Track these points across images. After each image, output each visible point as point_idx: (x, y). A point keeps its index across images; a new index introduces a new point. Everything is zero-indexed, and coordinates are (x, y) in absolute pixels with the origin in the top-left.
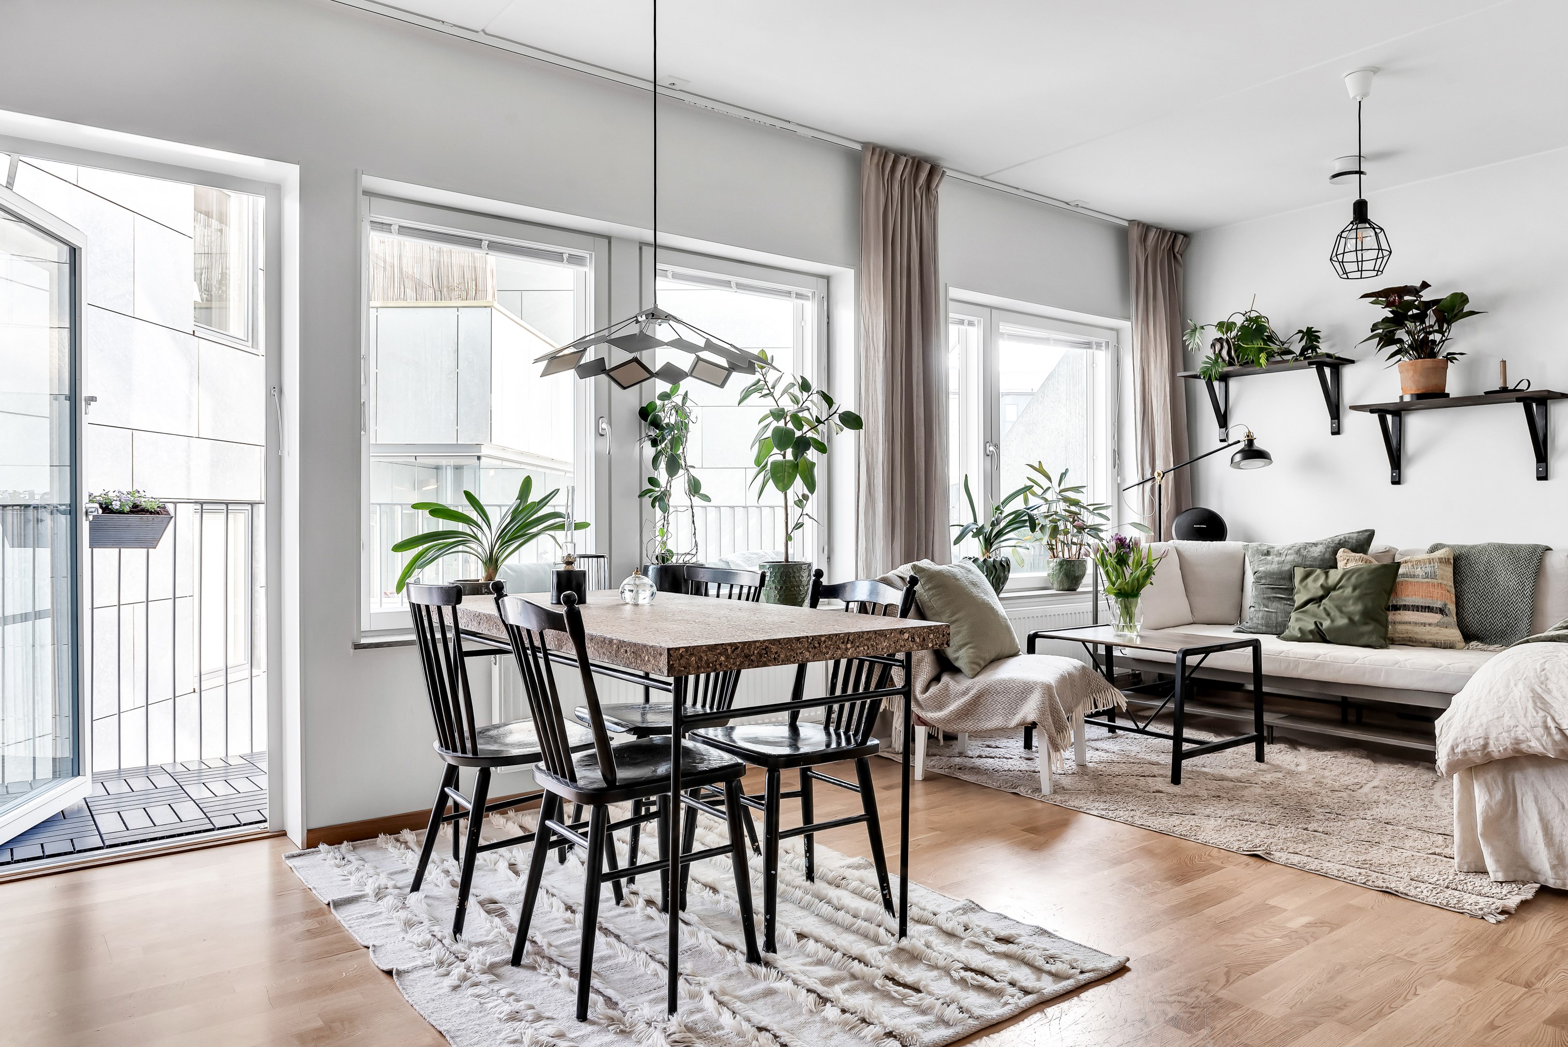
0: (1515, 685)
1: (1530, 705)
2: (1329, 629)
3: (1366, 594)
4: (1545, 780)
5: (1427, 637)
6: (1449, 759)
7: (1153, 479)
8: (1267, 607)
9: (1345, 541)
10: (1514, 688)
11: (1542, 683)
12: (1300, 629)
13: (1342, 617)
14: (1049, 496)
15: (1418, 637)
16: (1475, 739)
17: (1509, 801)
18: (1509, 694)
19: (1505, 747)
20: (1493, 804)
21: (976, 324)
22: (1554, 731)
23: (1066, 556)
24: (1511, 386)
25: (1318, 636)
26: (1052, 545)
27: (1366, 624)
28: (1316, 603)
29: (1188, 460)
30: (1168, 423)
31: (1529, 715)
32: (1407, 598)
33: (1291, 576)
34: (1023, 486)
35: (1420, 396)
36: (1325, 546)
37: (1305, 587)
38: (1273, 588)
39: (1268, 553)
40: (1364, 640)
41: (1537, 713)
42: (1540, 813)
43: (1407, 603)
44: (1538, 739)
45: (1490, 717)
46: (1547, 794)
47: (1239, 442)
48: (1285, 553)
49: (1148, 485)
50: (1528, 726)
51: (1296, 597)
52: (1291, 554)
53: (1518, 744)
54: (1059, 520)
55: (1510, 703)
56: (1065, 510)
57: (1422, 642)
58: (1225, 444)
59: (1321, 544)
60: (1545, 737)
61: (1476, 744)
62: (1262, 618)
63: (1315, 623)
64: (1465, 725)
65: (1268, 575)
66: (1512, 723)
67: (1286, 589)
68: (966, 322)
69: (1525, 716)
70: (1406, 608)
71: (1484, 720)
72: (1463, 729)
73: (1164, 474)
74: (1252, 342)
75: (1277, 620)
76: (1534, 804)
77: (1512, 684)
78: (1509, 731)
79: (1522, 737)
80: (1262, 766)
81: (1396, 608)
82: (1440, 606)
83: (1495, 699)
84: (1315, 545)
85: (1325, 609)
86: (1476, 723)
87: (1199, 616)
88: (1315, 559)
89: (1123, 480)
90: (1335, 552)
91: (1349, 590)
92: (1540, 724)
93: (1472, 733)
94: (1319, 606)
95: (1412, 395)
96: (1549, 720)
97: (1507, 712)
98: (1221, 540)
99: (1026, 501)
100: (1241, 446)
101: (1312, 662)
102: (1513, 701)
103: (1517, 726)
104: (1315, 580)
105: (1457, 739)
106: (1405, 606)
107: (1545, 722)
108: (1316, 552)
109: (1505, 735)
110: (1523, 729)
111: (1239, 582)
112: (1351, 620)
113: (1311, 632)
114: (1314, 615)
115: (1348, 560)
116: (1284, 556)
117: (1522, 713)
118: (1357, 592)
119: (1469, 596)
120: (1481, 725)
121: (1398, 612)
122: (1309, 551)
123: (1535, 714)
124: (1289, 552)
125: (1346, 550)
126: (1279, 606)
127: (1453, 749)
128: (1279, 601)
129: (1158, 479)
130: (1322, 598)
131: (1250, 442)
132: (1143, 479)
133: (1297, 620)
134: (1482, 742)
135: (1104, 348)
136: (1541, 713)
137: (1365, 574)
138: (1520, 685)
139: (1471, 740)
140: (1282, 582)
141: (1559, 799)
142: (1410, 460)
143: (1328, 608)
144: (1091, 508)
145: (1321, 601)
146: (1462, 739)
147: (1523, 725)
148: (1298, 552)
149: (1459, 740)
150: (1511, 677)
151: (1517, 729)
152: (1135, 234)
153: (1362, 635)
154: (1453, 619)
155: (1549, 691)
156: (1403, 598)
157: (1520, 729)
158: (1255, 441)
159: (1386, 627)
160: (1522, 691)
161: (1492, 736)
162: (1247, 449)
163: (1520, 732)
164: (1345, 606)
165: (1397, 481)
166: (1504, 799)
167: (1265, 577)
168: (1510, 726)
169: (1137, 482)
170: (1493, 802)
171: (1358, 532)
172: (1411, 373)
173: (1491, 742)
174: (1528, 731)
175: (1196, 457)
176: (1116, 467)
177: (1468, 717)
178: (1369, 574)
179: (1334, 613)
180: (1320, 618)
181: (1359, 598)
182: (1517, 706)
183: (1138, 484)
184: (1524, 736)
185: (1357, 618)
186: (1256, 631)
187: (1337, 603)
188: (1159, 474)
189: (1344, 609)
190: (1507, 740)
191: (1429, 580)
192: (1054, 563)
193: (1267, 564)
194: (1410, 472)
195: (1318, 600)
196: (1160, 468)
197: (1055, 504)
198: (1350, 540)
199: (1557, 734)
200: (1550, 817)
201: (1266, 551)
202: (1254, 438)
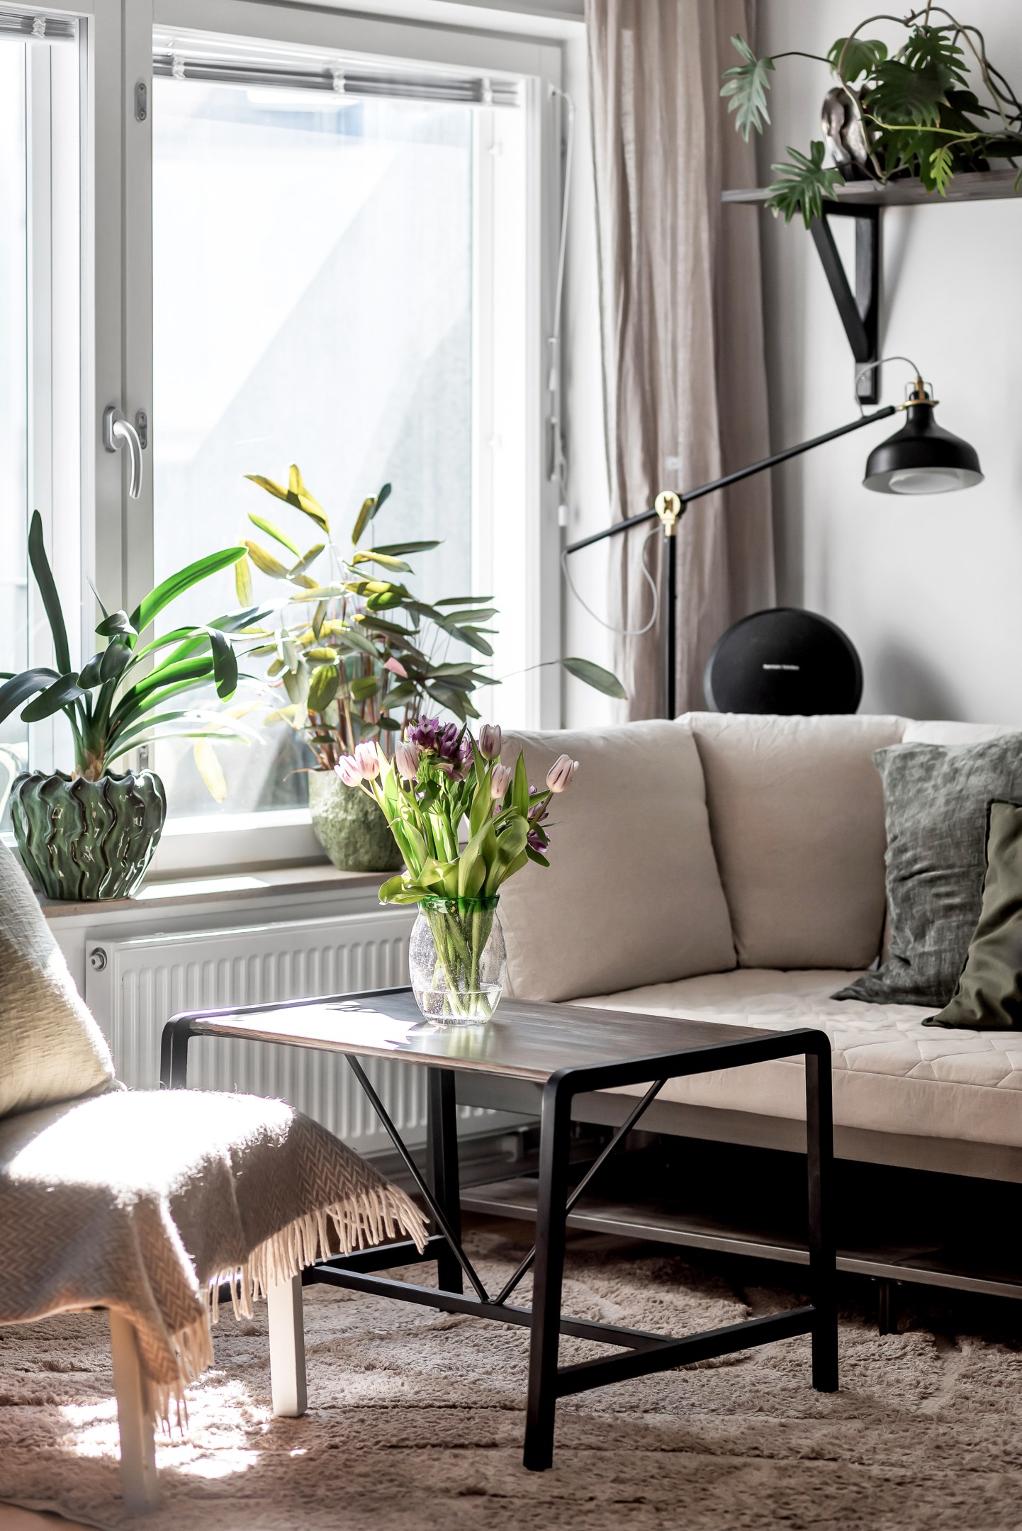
7: (653, 517)
12: (979, 995)
21: (75, 31)
29: (765, 456)
33: (979, 834)
47: (897, 407)
49: (639, 536)
51: (986, 897)
52: (980, 770)
67: (969, 872)
68: (39, 25)
73: (684, 503)
80: (826, 1402)
101: (987, 1093)
116: (962, 779)
124: (976, 763)
129: (667, 519)
131: (924, 412)
132: (624, 517)
144: (445, 610)
148: (999, 762)
162: (912, 432)
169: (607, 526)
175: (790, 445)
176: (555, 479)
183: (612, 533)
188: (669, 505)
202: (935, 398)
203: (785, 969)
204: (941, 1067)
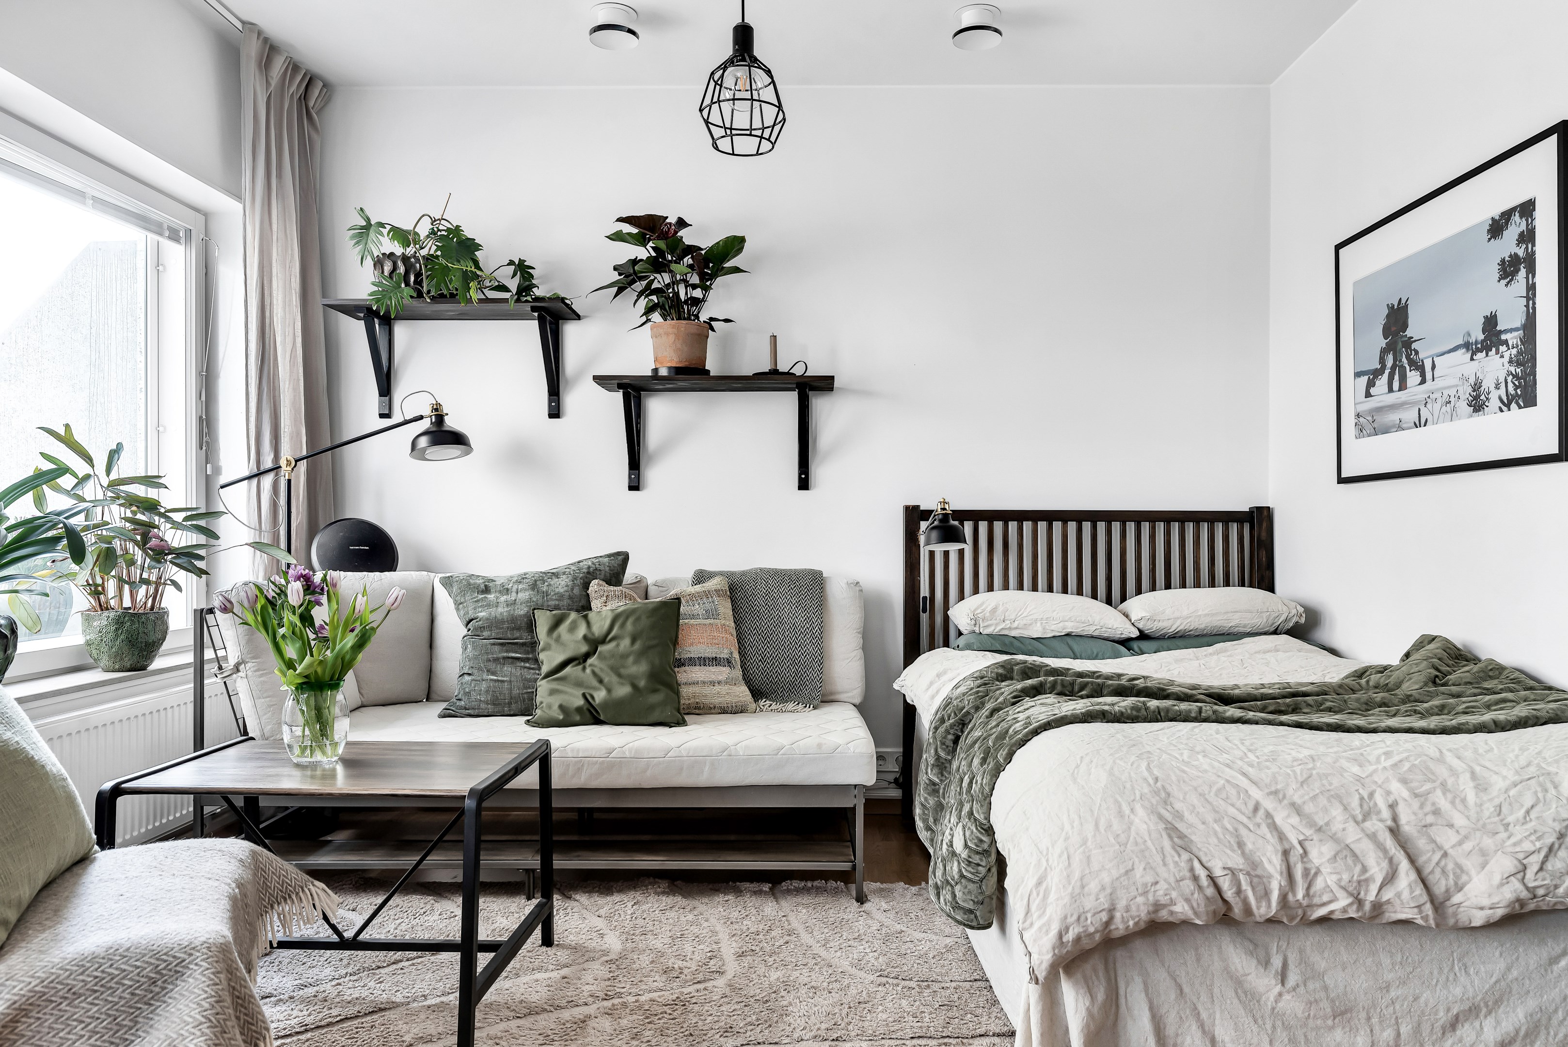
0: (1132, 810)
1: (1167, 843)
2: (605, 704)
3: (651, 647)
4: (1157, 954)
5: (717, 701)
6: (1054, 954)
7: (276, 468)
8: (493, 674)
9: (596, 569)
10: (1132, 816)
11: (1165, 802)
12: (561, 707)
13: (622, 684)
14: (90, 491)
15: (707, 701)
16: (1094, 914)
17: (1112, 1000)
18: (1129, 828)
19: (1137, 919)
20: (1095, 1010)
22: (1204, 882)
23: (127, 603)
24: (783, 367)
25: (588, 715)
26: (96, 586)
27: (655, 691)
28: (579, 664)
29: (328, 444)
30: (298, 380)
31: (1169, 860)
32: (692, 649)
33: (531, 625)
34: (30, 473)
35: (678, 371)
36: (570, 577)
37: (558, 640)
38: (502, 644)
39: (487, 590)
40: (655, 716)
41: (1179, 855)
42: (1151, 1008)
43: (692, 656)
44: (1187, 900)
45: (1115, 874)
46: (1160, 976)
47: (421, 418)
48: (514, 589)
49: (268, 480)
50: (1172, 880)
51: (542, 656)
52: (524, 589)
53: (1156, 911)
54: (114, 537)
55: (1136, 844)
56: (127, 519)
57: (711, 708)
58: (387, 422)
59: (564, 573)
60: (1196, 895)
61: (1093, 923)
62: (487, 691)
63: (584, 695)
64: (1077, 891)
65: (494, 623)
66: (1149, 879)
67: (523, 644)
69: (1165, 864)
70: (692, 662)
71: (1106, 878)
72: (1074, 898)
73: (296, 461)
74: (459, 262)
75: (511, 693)
76: (1143, 995)
77: (1127, 811)
78: (1145, 893)
79: (1164, 900)
81: (680, 663)
82: (727, 656)
83: (1112, 839)
84: (555, 575)
85: (594, 673)
86: (1093, 886)
87: (371, 696)
88: (561, 597)
89: (217, 471)
90: (586, 586)
91: (625, 643)
92: (1188, 874)
93: (1089, 904)
94: (584, 669)
95: (670, 368)
96: (1196, 864)
97: (1136, 860)
98: (391, 571)
99: (39, 501)
100: (425, 424)
101: (603, 762)
102: (1139, 840)
103: (1157, 883)
104: (573, 628)
105: (1066, 917)
106: (690, 659)
107: (1192, 870)
108: (561, 585)
109: (1140, 900)
110: (1166, 886)
111: (427, 635)
112: (634, 686)
113: (579, 710)
114: (579, 684)
115: (607, 596)
116: (514, 594)
117: (1158, 859)
118: (637, 646)
119: (751, 639)
120: (1103, 888)
121: (683, 668)
122: (550, 585)
123: (1177, 858)
124: (520, 586)
125: (601, 582)
126: (514, 670)
127: (1060, 936)
128: (512, 663)
129: (285, 469)
130: (587, 656)
131: (440, 419)
132: (258, 467)
133: (552, 692)
134: (1104, 917)
135: (183, 241)
136: (1185, 856)
137: (644, 617)
138: (1140, 812)
139: (1089, 915)
140: (517, 634)
141: (1176, 981)
142: (650, 458)
143: (597, 670)
145: (585, 661)
146: (1075, 917)
147: (1165, 880)
148: (534, 586)
149: (1071, 920)
150: (1118, 796)
151: (1158, 887)
152: (252, 50)
153: (652, 708)
154: (738, 673)
155: (1179, 816)
156: (688, 649)
157: (1162, 886)
158: (446, 418)
159: (677, 693)
160: (1147, 820)
161: (1121, 904)
162: (434, 429)
163: (1161, 892)
164: (624, 667)
165: (634, 486)
166: (1107, 998)
167: (490, 628)
168: (1146, 885)
169: (246, 473)
170: (1096, 1006)
171: (609, 556)
172: (672, 338)
173: (1118, 915)
174: (1174, 889)
176: (204, 448)
177: (1077, 875)
178: (648, 617)
179: (609, 678)
180: (587, 687)
181: (642, 654)
182: (1148, 848)
183: (249, 478)
184: (1168, 897)
185: (642, 683)
186: (476, 712)
187: (612, 662)
188: (289, 463)
189: (623, 671)
190: (1142, 908)
191: (712, 621)
192: (103, 620)
193: (489, 606)
194: (652, 474)
195: (581, 659)
196: (287, 453)
197: (99, 509)
198: (602, 568)
199: (1208, 886)
200: (1163, 1011)
201: (482, 586)
202: (445, 412)
203: (383, 705)
204: (572, 750)
